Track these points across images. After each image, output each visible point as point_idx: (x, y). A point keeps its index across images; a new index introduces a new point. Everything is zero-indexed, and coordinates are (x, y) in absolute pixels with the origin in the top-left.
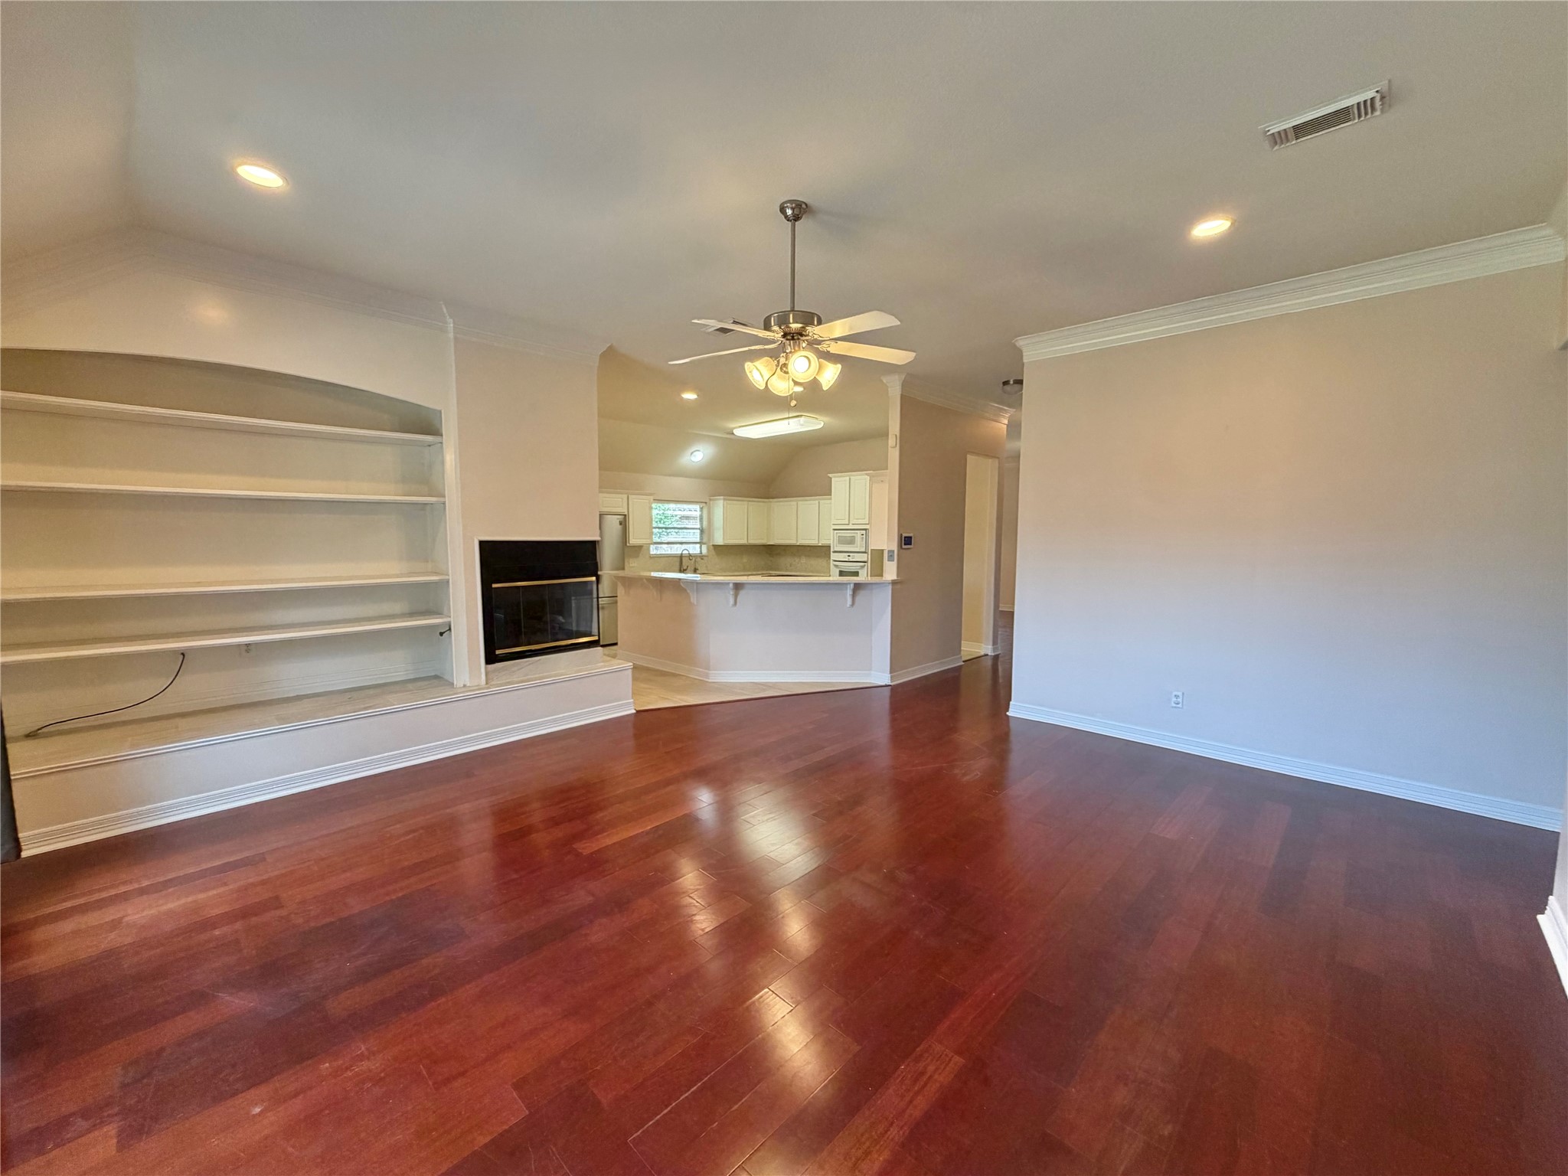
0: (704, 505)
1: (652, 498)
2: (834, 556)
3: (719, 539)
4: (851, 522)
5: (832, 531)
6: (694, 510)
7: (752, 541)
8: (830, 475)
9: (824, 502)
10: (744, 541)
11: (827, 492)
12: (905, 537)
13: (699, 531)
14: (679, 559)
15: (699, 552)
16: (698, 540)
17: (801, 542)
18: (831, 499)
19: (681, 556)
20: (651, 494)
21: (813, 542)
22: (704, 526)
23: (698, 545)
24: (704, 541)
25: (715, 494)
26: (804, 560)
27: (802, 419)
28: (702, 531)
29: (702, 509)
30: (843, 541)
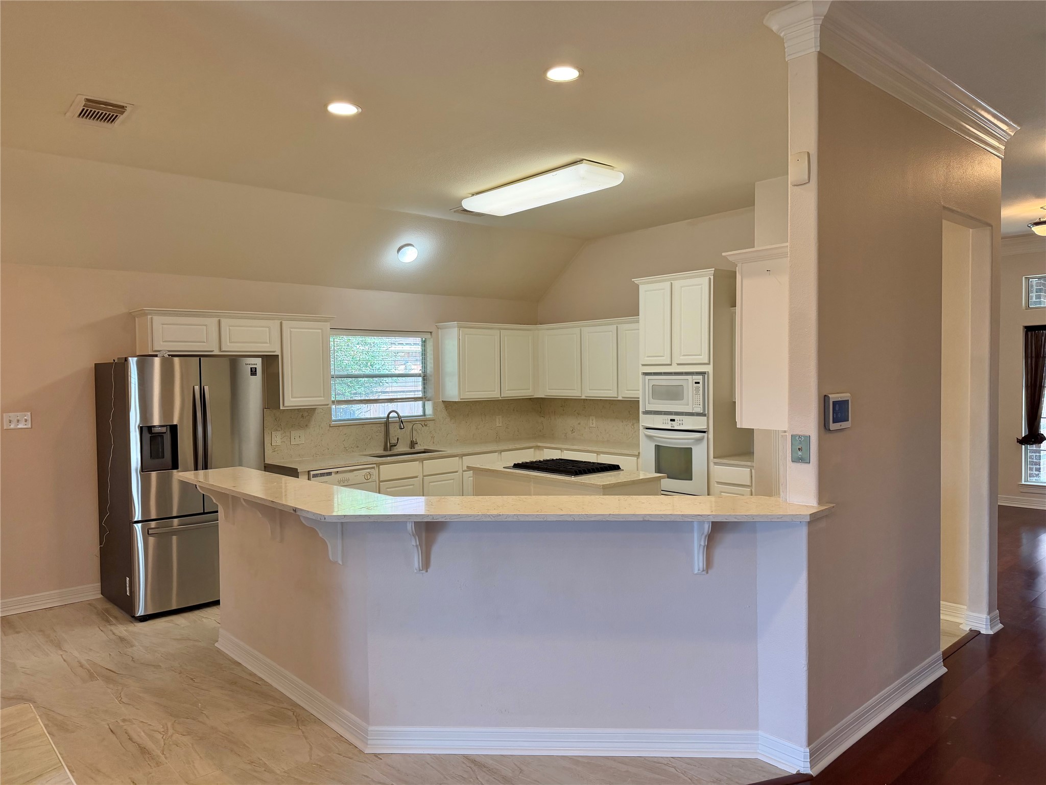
0: (428, 336)
1: (328, 325)
2: (646, 421)
3: (452, 392)
4: (675, 361)
5: (641, 376)
6: (412, 346)
7: (510, 392)
8: (637, 281)
9: (626, 327)
10: (495, 394)
11: (633, 310)
12: (835, 403)
13: (420, 379)
14: (383, 428)
15: (421, 413)
16: (420, 395)
17: (589, 392)
18: (638, 322)
19: (386, 423)
20: (326, 320)
21: (608, 392)
22: (428, 372)
23: (420, 403)
24: (429, 395)
25: (446, 317)
26: (593, 423)
27: (582, 168)
28: (425, 377)
29: (424, 342)
30: (659, 393)
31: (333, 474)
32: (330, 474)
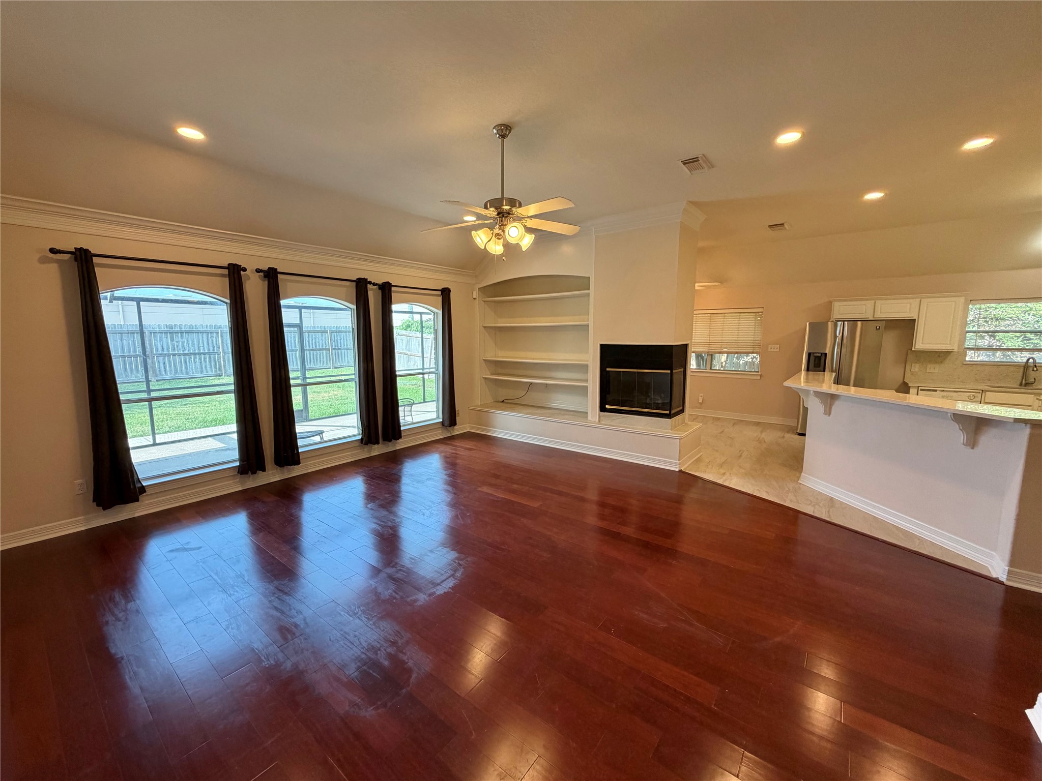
19: (1026, 366)
31: (938, 391)
32: (936, 391)
